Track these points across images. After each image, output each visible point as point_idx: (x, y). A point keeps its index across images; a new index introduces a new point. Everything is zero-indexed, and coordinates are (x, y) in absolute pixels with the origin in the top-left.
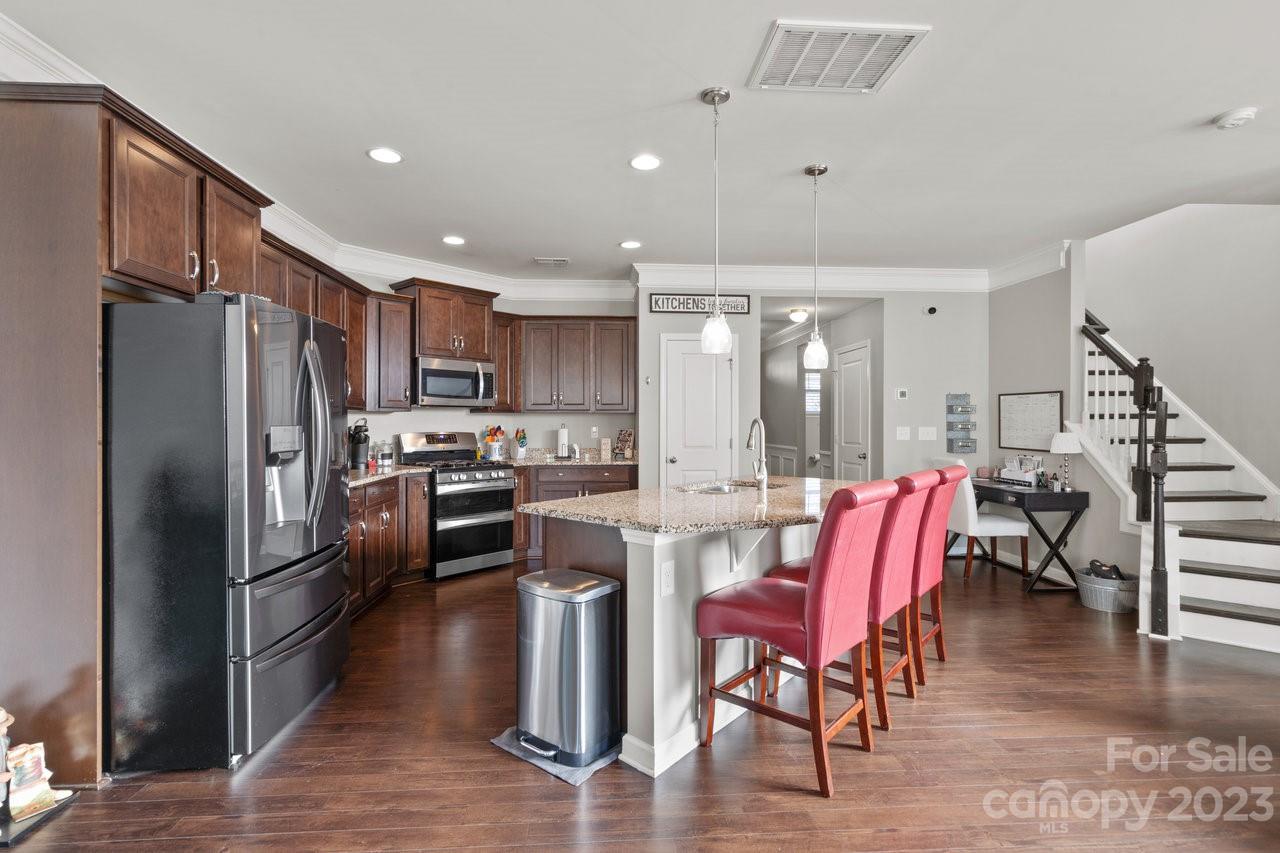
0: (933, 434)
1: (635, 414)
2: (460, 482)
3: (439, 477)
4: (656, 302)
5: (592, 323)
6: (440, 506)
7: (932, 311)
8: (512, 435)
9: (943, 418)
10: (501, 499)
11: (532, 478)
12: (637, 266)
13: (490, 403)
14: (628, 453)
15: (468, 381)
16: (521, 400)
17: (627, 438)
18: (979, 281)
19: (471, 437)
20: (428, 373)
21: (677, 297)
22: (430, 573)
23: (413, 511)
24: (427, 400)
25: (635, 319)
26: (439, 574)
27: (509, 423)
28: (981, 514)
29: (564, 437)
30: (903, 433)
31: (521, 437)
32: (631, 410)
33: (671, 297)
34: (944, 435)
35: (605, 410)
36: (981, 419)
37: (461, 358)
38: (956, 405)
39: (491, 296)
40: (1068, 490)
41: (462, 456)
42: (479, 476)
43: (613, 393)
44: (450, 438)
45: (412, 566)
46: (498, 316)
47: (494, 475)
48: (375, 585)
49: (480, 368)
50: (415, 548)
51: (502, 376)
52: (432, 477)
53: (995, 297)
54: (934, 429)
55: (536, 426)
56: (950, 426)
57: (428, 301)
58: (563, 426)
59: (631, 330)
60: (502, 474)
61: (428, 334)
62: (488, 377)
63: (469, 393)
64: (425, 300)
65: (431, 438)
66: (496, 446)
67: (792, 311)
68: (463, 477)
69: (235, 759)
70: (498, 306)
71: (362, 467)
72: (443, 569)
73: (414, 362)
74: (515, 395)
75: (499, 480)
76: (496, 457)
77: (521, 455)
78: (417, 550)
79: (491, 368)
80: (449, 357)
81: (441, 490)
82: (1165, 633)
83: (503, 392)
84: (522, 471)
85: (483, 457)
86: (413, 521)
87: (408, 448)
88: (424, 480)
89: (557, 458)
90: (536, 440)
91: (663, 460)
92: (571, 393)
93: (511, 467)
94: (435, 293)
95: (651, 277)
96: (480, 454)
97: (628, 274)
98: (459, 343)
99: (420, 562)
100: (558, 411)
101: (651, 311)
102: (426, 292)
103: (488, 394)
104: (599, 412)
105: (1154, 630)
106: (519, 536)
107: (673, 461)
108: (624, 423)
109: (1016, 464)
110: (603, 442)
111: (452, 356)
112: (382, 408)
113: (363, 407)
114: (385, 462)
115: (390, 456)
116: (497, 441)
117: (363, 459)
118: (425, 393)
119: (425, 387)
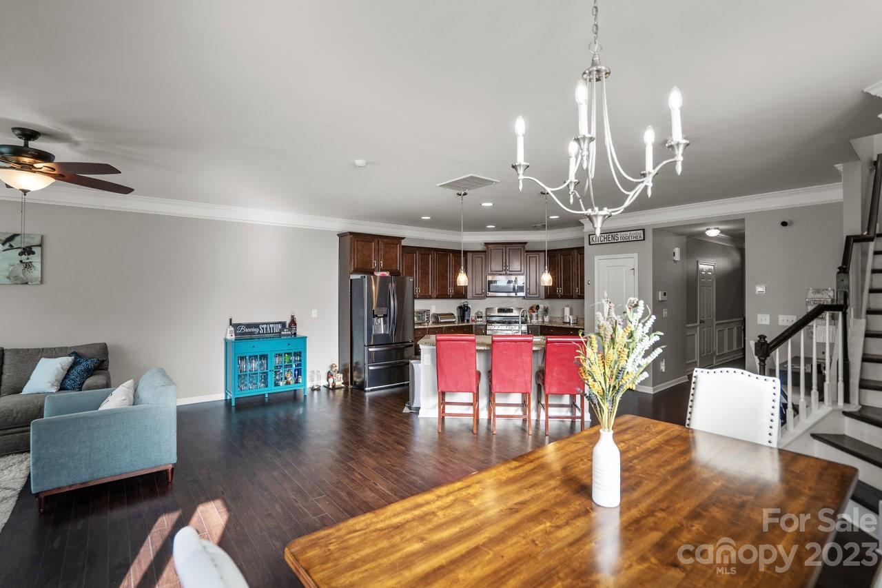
12: (581, 221)
16: (543, 293)
21: (603, 235)
24: (490, 294)
29: (567, 312)
37: (507, 274)
46: (530, 252)
58: (567, 306)
61: (491, 265)
63: (511, 290)
64: (490, 251)
67: (707, 229)
71: (466, 321)
74: (540, 290)
80: (501, 274)
88: (483, 328)
89: (564, 322)
94: (495, 247)
101: (590, 244)
102: (490, 247)
112: (474, 298)
113: (465, 297)
114: (479, 319)
115: (481, 317)
116: (534, 312)
117: (466, 318)
118: (489, 291)
119: (489, 288)
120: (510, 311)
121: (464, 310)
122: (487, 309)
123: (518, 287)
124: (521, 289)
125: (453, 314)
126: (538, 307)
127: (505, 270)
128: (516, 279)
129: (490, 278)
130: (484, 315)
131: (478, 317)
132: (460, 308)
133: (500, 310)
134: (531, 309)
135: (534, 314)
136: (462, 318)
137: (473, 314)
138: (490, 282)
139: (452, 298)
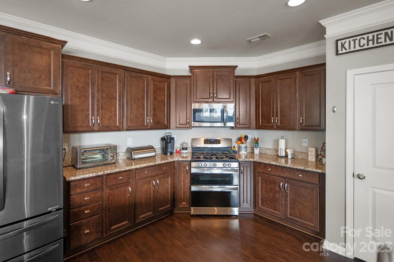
4: (343, 46)
12: (322, 22)
19: (230, 140)
21: (365, 36)
23: (181, 179)
24: (196, 124)
26: (192, 213)
29: (282, 144)
33: (358, 38)
35: (307, 129)
37: (215, 102)
43: (313, 118)
45: (181, 205)
48: (143, 217)
50: (182, 197)
58: (282, 138)
61: (197, 92)
70: (237, 73)
71: (169, 154)
78: (184, 198)
80: (208, 102)
86: (181, 183)
87: (197, 145)
88: (187, 164)
95: (336, 27)
98: (213, 95)
99: (185, 204)
101: (337, 54)
110: (309, 149)
111: (210, 101)
112: (177, 128)
113: (167, 127)
114: (184, 151)
115: (186, 149)
116: (243, 143)
117: (169, 150)
118: (194, 121)
119: (194, 118)
120: (218, 142)
121: (167, 141)
122: (193, 140)
123: (227, 116)
124: (230, 119)
125: (152, 148)
126: (246, 138)
127: (213, 98)
128: (225, 107)
129: (196, 106)
130: (189, 145)
131: (183, 149)
132: (163, 139)
133: (207, 141)
134: (240, 139)
135: (243, 146)
136: (165, 151)
137: (177, 145)
138: (196, 111)
139: (150, 129)
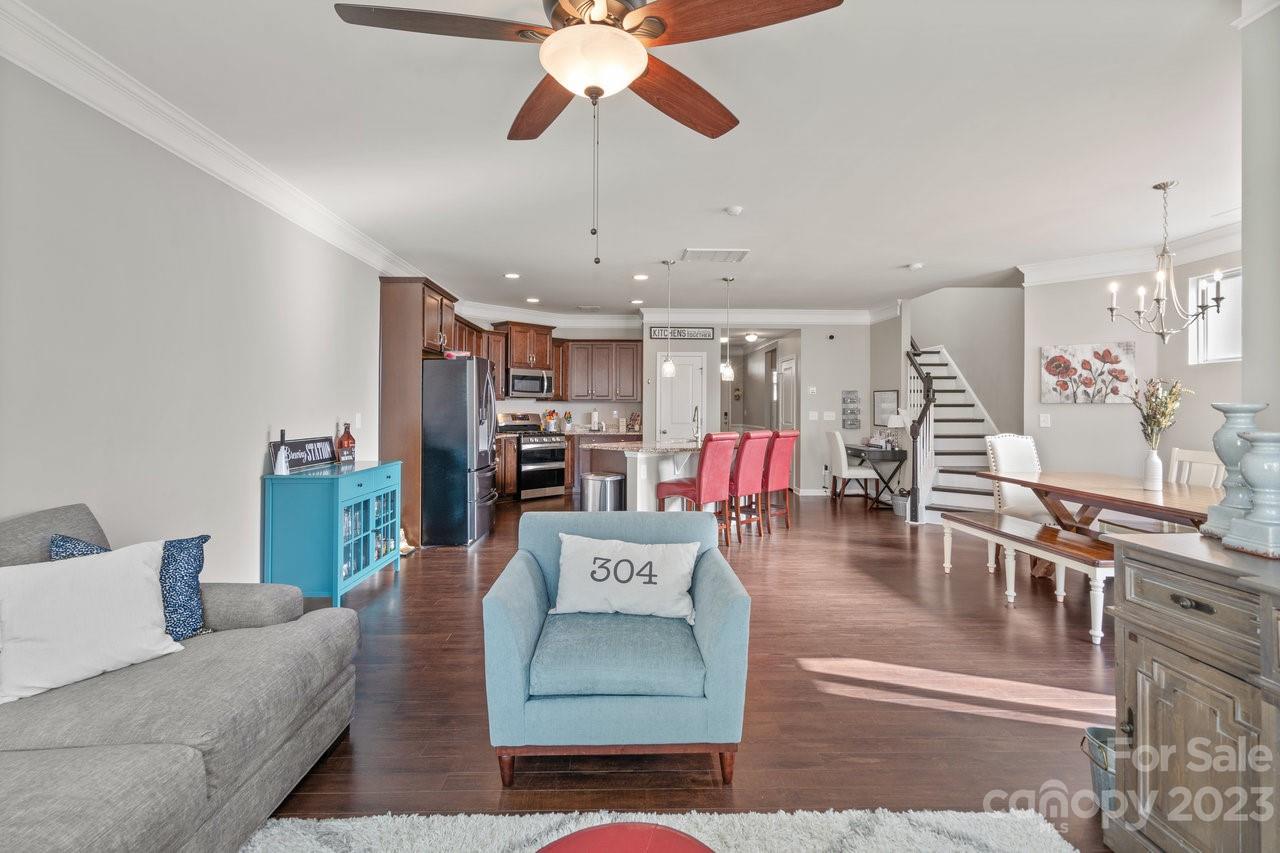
0: (833, 416)
1: (641, 402)
2: (535, 443)
3: (522, 439)
4: (654, 331)
5: (614, 344)
6: (523, 457)
7: (832, 337)
8: (562, 415)
9: (840, 406)
10: (556, 455)
11: (576, 441)
12: (642, 310)
13: (550, 395)
14: (637, 428)
15: (538, 382)
16: (569, 393)
17: (636, 418)
18: (864, 318)
19: (537, 417)
20: (515, 377)
21: (667, 329)
22: (517, 497)
23: (508, 459)
24: (516, 394)
25: (642, 341)
26: (523, 497)
27: (560, 408)
28: (850, 465)
29: (595, 417)
30: (813, 416)
31: (568, 417)
32: (639, 400)
33: (664, 329)
34: (841, 417)
35: (623, 400)
36: (864, 407)
37: (533, 368)
38: (849, 397)
39: (550, 328)
40: (897, 449)
41: (532, 428)
42: (545, 439)
43: (627, 388)
44: (525, 417)
45: (508, 491)
46: (555, 341)
47: (553, 439)
49: (544, 373)
50: (509, 480)
51: (557, 379)
52: (519, 439)
53: (874, 328)
54: (834, 414)
55: (578, 410)
56: (844, 412)
57: (515, 335)
58: (595, 410)
59: (639, 348)
60: (558, 439)
61: (515, 354)
62: (549, 379)
63: (538, 389)
64: (514, 334)
65: (514, 417)
66: (552, 422)
67: (748, 335)
68: (536, 440)
69: (470, 541)
70: (555, 334)
72: (525, 494)
73: (507, 371)
74: (565, 390)
75: (556, 443)
76: (553, 429)
77: (568, 429)
78: (511, 481)
79: (551, 373)
80: (527, 368)
81: (525, 447)
82: (916, 521)
83: (557, 388)
84: (570, 438)
85: (545, 429)
86: (508, 466)
87: (502, 423)
88: (515, 441)
89: (591, 430)
90: (577, 419)
91: (658, 432)
92: (600, 388)
93: (563, 435)
94: (519, 329)
95: (651, 317)
96: (542, 427)
97: (636, 312)
98: (532, 359)
99: (512, 489)
100: (592, 401)
102: (514, 329)
103: (549, 390)
104: (617, 401)
105: (912, 520)
106: (568, 478)
107: (664, 433)
108: (634, 408)
109: (878, 435)
110: (621, 420)
111: (528, 366)
116: (552, 419)
118: (514, 390)
119: (513, 386)
129: (514, 371)
